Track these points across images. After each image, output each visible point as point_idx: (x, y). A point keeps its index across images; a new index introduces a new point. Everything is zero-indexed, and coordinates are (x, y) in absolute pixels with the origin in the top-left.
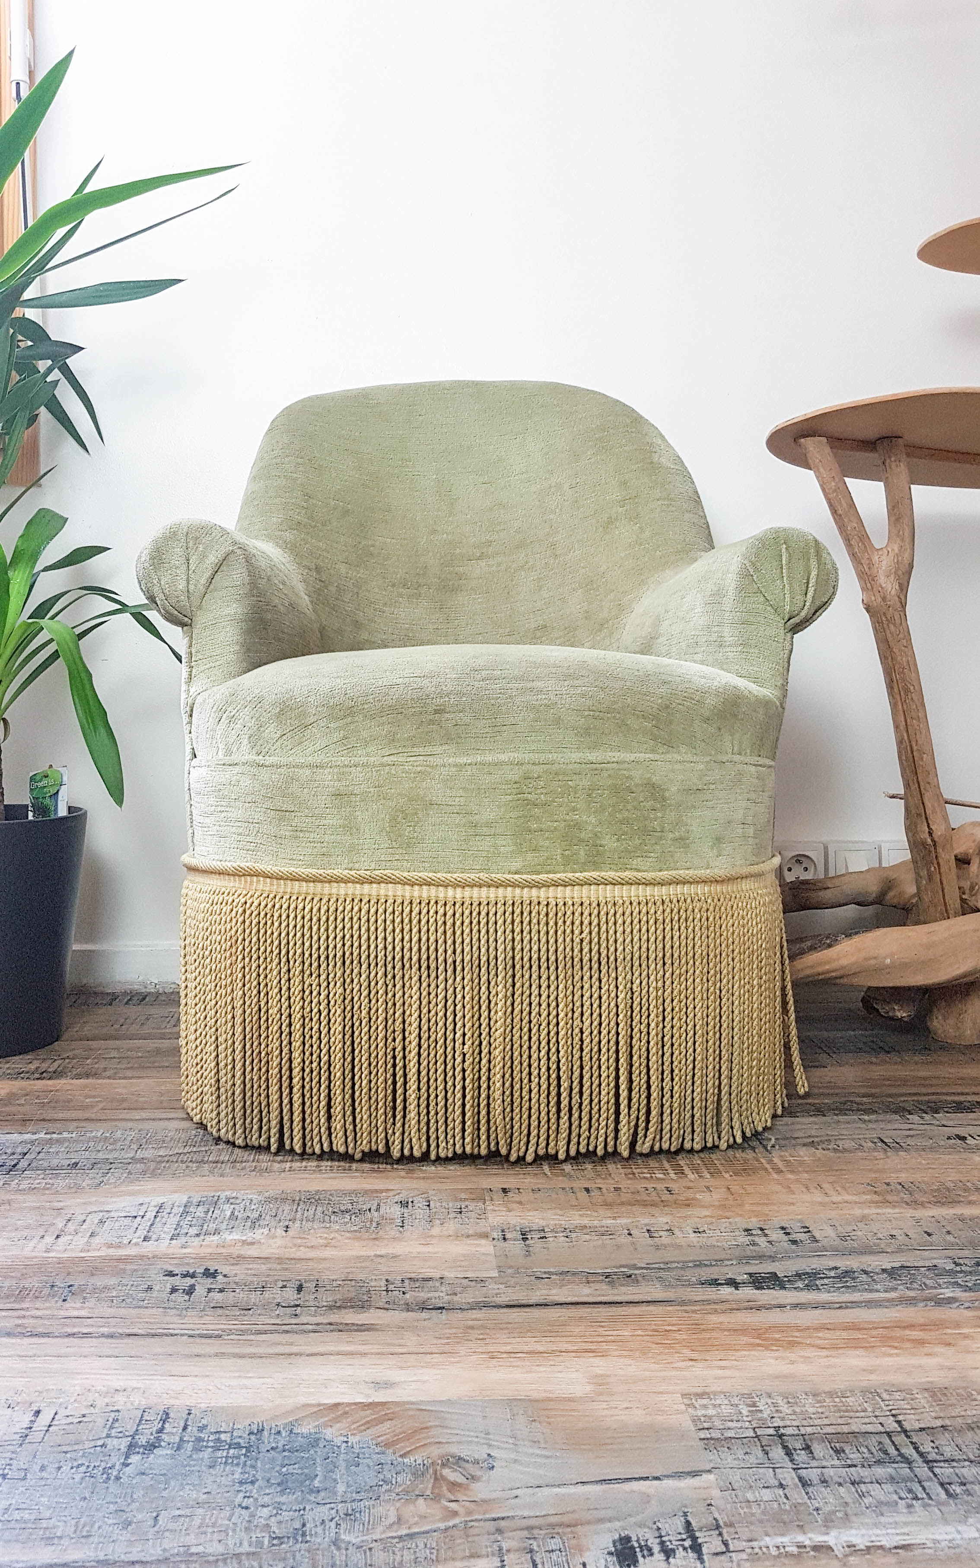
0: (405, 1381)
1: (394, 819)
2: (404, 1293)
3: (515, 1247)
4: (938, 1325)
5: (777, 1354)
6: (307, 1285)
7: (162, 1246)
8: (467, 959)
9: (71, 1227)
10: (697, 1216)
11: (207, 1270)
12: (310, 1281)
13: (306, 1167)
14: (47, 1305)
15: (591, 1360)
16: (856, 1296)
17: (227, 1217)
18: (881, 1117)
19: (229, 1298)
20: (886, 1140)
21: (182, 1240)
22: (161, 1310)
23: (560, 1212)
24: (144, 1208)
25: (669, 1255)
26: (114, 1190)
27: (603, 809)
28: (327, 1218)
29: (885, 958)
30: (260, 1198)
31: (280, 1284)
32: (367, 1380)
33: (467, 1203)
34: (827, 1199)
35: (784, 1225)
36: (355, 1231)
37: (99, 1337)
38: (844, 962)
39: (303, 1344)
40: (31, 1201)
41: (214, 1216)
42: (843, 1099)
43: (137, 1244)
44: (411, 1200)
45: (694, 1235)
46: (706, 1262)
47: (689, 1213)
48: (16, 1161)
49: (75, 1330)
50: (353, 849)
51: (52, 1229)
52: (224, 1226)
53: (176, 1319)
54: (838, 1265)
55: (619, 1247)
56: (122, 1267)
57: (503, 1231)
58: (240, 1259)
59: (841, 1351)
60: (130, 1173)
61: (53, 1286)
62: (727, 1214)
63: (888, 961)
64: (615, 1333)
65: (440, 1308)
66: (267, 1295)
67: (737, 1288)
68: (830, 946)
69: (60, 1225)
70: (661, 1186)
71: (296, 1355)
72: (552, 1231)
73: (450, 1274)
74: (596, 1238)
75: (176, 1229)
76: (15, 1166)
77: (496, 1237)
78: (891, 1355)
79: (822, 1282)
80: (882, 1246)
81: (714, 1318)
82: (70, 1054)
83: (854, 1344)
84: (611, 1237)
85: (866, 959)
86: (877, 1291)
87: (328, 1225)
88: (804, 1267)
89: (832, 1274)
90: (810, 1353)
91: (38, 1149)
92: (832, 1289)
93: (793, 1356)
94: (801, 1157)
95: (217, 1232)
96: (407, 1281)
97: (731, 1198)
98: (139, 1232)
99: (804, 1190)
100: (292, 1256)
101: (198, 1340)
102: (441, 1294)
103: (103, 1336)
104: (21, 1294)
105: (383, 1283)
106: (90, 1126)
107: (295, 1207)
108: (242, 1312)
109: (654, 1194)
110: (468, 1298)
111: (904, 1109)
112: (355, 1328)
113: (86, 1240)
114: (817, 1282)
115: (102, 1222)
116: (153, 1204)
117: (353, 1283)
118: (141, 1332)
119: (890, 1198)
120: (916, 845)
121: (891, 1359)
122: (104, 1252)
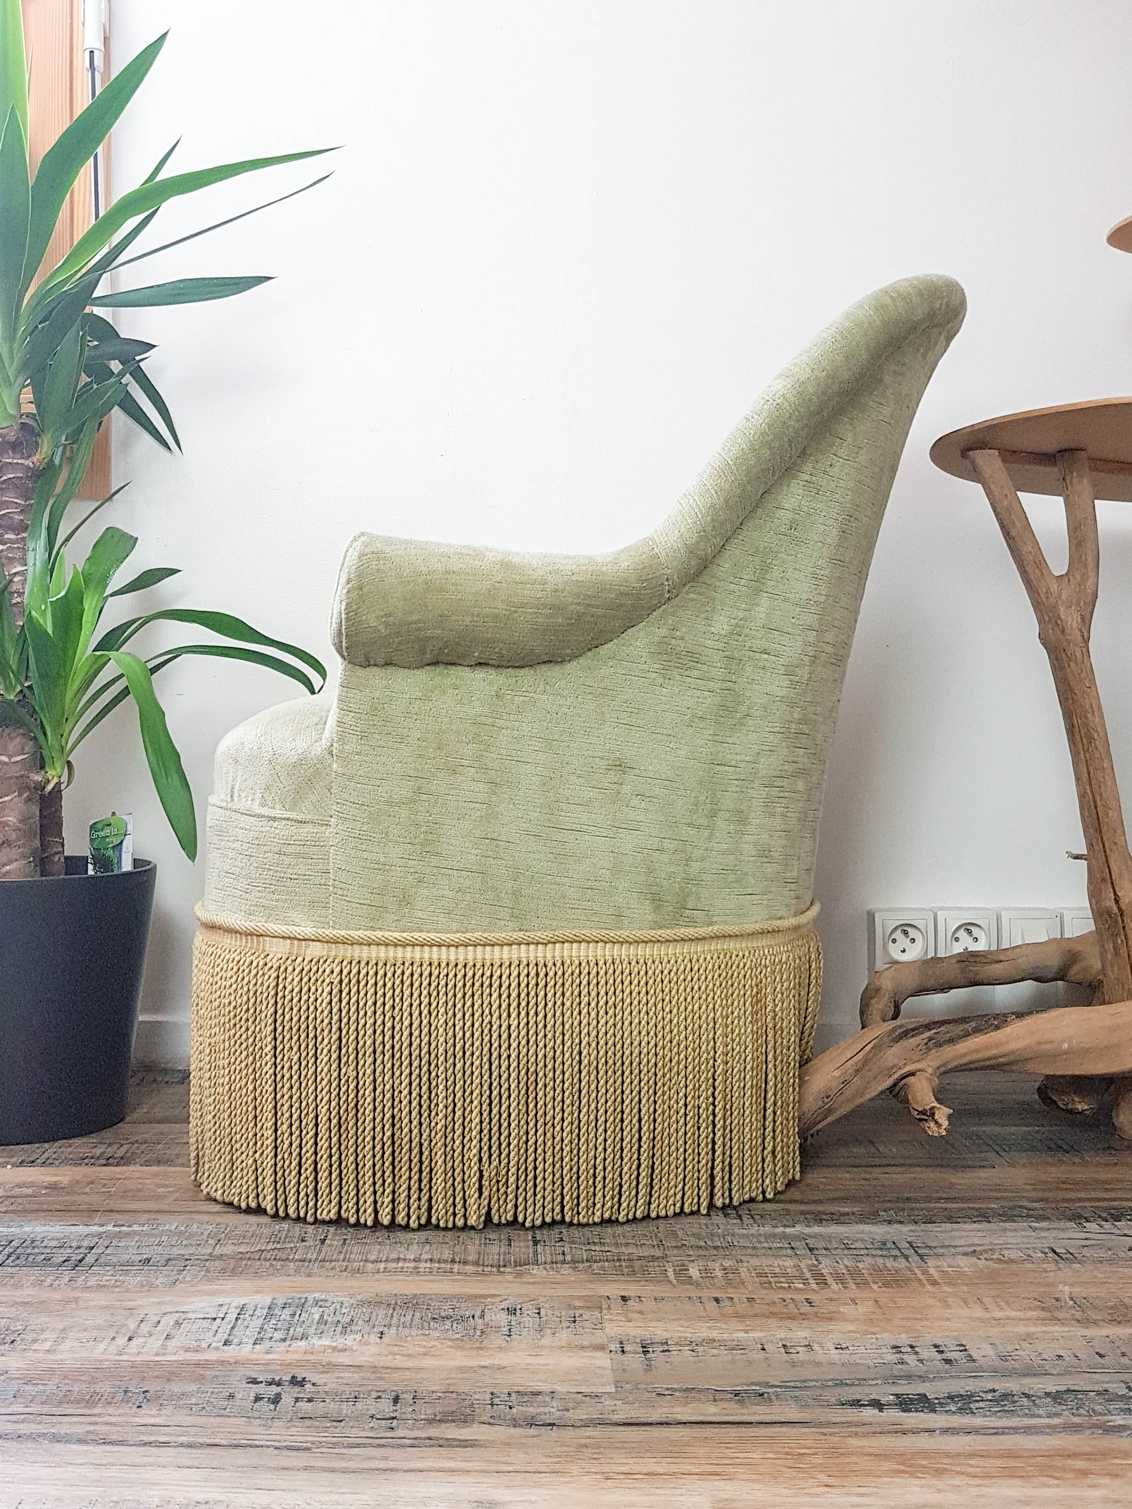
0: (511, 1502)
2: (510, 1408)
3: (634, 1361)
4: (1104, 1454)
5: (923, 1481)
6: (405, 1396)
7: (246, 1351)
9: (145, 1328)
10: (839, 1331)
11: (293, 1377)
12: (407, 1392)
13: (402, 1268)
14: (121, 1411)
15: (715, 1483)
16: (1014, 1422)
17: (315, 1321)
18: (1056, 1225)
19: (318, 1408)
20: (1058, 1251)
21: (267, 1344)
22: (245, 1419)
23: (685, 1324)
24: (224, 1309)
25: (807, 1373)
26: (192, 1289)
28: (426, 1324)
29: (1064, 1041)
30: (351, 1301)
31: (374, 1394)
32: (470, 1498)
33: (581, 1312)
34: (988, 1315)
35: (939, 1343)
36: (457, 1339)
37: (178, 1446)
38: (1014, 1046)
39: (399, 1458)
40: (101, 1299)
41: (302, 1319)
42: (1012, 1204)
43: (217, 1349)
44: (519, 1307)
45: (836, 1351)
46: (848, 1382)
47: (831, 1327)
48: (82, 1255)
49: (152, 1439)
51: (124, 1330)
52: (312, 1331)
53: (261, 1430)
54: (996, 1388)
55: (750, 1363)
56: (202, 1373)
57: (621, 1343)
58: (330, 1367)
59: (994, 1480)
60: (208, 1271)
61: (126, 1392)
62: (874, 1329)
63: (1065, 1046)
64: (746, 1455)
65: (550, 1425)
66: (359, 1406)
67: (881, 1410)
68: (997, 1028)
69: (133, 1326)
70: (800, 1297)
71: (392, 1470)
72: (676, 1344)
73: (561, 1388)
74: (725, 1352)
75: (259, 1333)
76: (80, 1261)
77: (612, 1349)
78: (1049, 1486)
79: (977, 1405)
80: (1047, 1368)
81: (855, 1442)
82: (139, 1137)
83: (1010, 1474)
84: (743, 1351)
85: (1039, 1043)
86: (1040, 1416)
87: (427, 1332)
88: (958, 1389)
89: (989, 1396)
90: (958, 1481)
91: (106, 1243)
92: (988, 1413)
93: (940, 1484)
94: (959, 1267)
95: (304, 1337)
96: (513, 1395)
97: (878, 1311)
98: (219, 1335)
99: (962, 1303)
100: (387, 1365)
101: (285, 1452)
102: (552, 1410)
103: (182, 1445)
104: (92, 1400)
105: (488, 1396)
106: (162, 1218)
107: (391, 1312)
108: (335, 1424)
109: (792, 1306)
110: (582, 1414)
111: (1080, 1216)
112: (456, 1443)
113: (161, 1342)
114: (972, 1406)
115: (178, 1324)
116: (234, 1304)
117: (454, 1395)
118: (223, 1442)
119: (1060, 1315)
120: (1100, 914)
121: (1051, 1490)
122: (181, 1356)
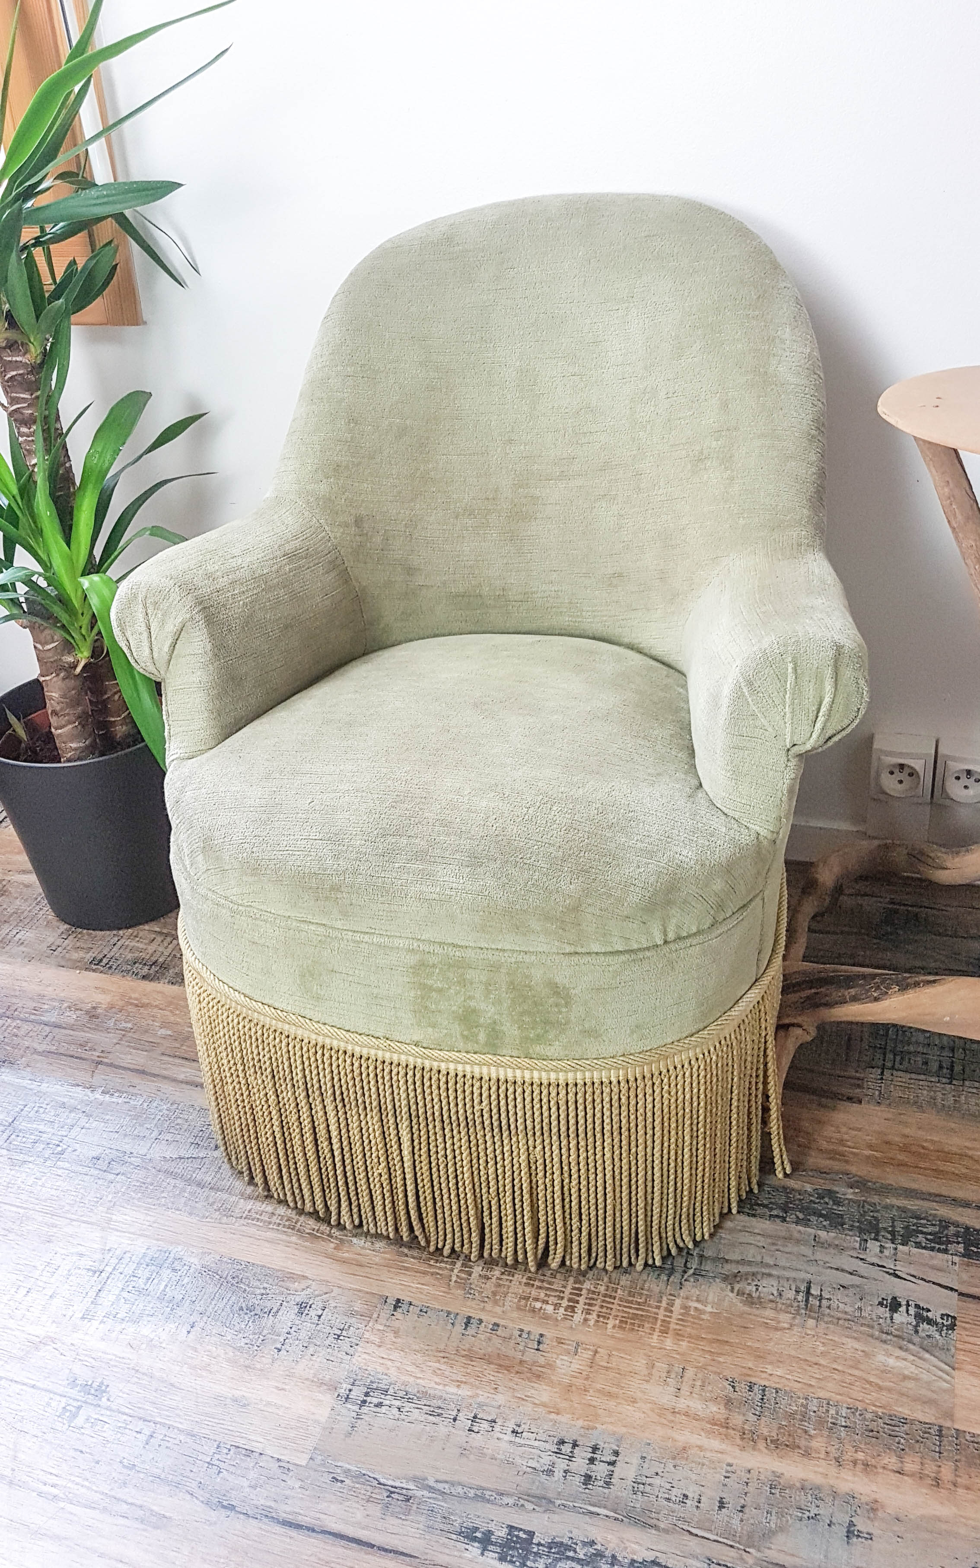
2: (219, 1472)
3: (347, 1416)
9: (45, 1276)
11: (101, 1383)
18: (840, 1238)
20: (813, 1290)
23: (418, 1361)
24: (108, 1257)
25: (465, 1470)
27: (500, 1001)
28: (230, 1318)
29: (944, 1015)
33: (353, 1320)
34: (672, 1402)
35: (600, 1443)
36: (240, 1349)
38: (892, 1016)
41: (151, 1287)
42: (828, 1186)
44: (311, 1302)
45: (509, 1436)
46: (487, 1494)
47: (531, 1391)
48: (60, 1140)
55: (432, 1441)
57: (353, 1383)
60: (129, 1186)
63: (947, 1018)
65: (231, 1508)
67: (485, 1551)
68: (875, 999)
69: (39, 1271)
72: (394, 1394)
73: (269, 1449)
74: (423, 1418)
76: (56, 1148)
77: (342, 1392)
80: (662, 1514)
84: (437, 1419)
85: (919, 1015)
87: (224, 1332)
88: (566, 1531)
91: (84, 1121)
94: (706, 1304)
95: (139, 1318)
97: (586, 1372)
99: (664, 1374)
102: (245, 1483)
106: (140, 1085)
107: (216, 1290)
109: (522, 1344)
111: (876, 1226)
116: (118, 1252)
119: (734, 1416)
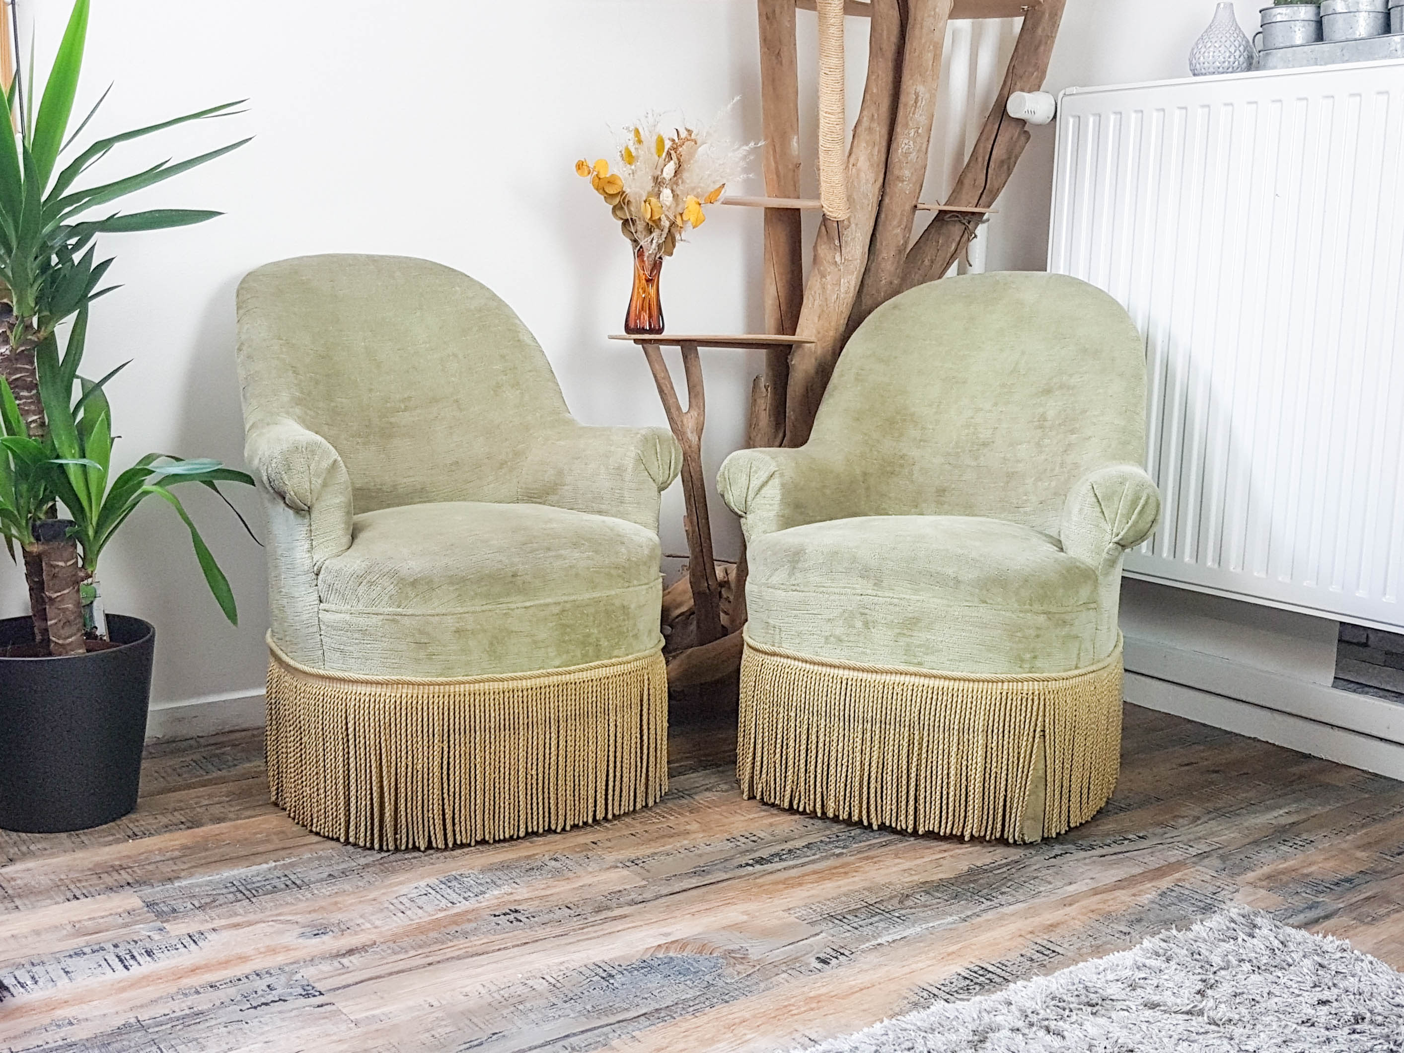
1: (491, 644)
2: (618, 899)
7: (468, 904)
8: (535, 720)
11: (509, 910)
12: (569, 903)
19: (542, 919)
27: (600, 624)
28: (527, 874)
31: (556, 908)
47: (693, 837)
50: (468, 663)
52: (481, 889)
56: (464, 918)
57: (621, 863)
58: (518, 902)
66: (557, 913)
69: (391, 907)
73: (626, 887)
75: (460, 895)
77: (621, 866)
84: (673, 855)
87: (534, 877)
95: (483, 892)
96: (611, 894)
102: (635, 896)
115: (412, 901)
